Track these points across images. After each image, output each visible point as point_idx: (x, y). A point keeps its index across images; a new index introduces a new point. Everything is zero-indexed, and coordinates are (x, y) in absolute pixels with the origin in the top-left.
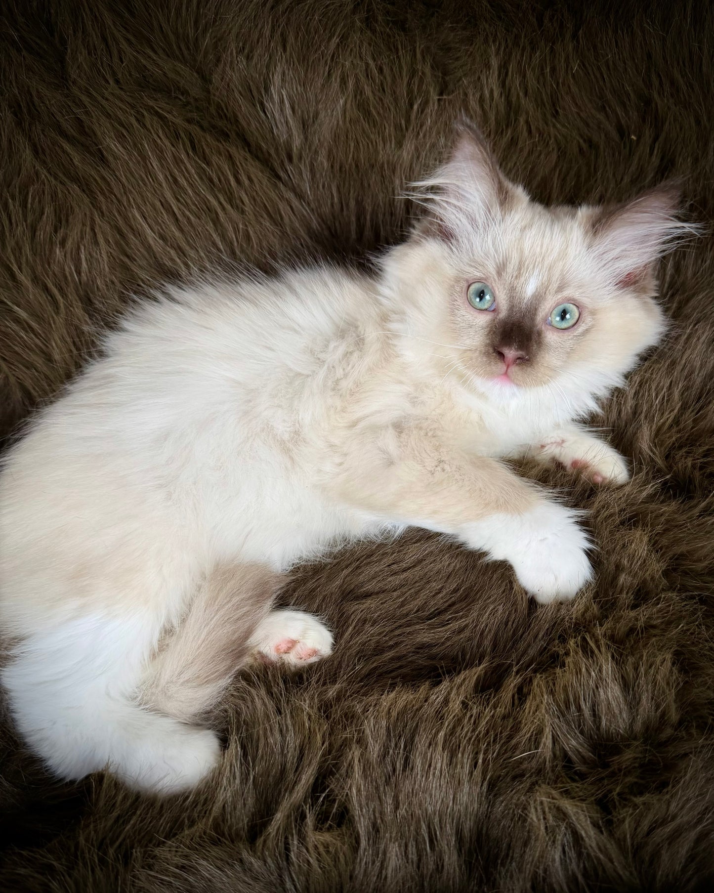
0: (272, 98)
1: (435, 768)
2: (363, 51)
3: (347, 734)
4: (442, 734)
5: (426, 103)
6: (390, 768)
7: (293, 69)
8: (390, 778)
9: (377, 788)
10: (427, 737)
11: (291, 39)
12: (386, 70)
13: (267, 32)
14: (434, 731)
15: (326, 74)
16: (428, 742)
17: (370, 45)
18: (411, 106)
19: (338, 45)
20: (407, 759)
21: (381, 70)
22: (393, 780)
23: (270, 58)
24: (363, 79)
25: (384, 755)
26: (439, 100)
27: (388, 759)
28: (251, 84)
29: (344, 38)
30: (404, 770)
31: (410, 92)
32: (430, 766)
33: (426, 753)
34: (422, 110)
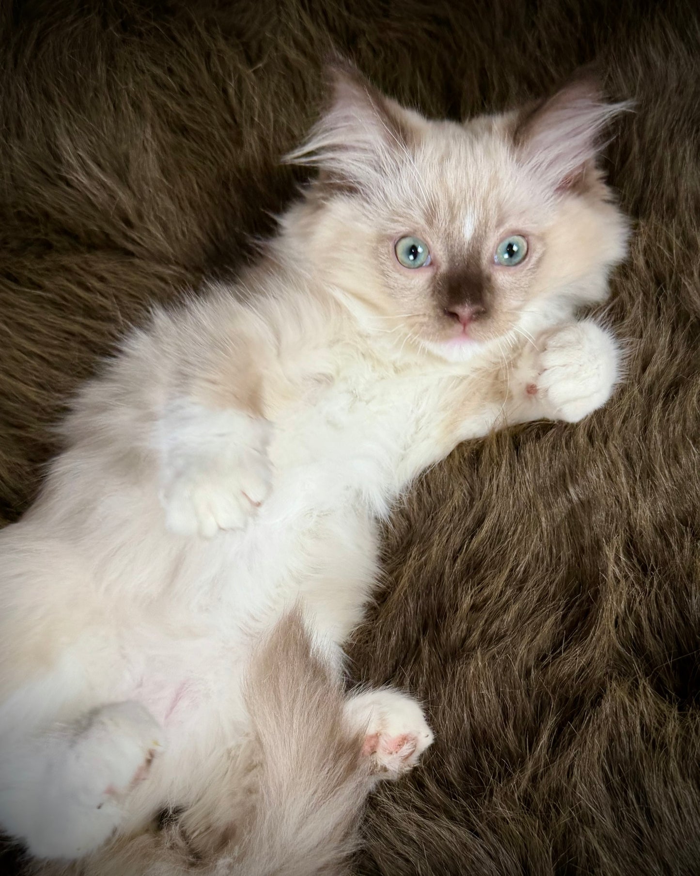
0: (70, 165)
1: (686, 805)
2: (140, 61)
3: (564, 819)
4: (673, 765)
5: (240, 81)
6: (635, 832)
7: (75, 121)
8: (641, 843)
9: (634, 862)
10: (658, 776)
11: (54, 91)
12: (177, 69)
13: (25, 96)
14: (662, 765)
15: (112, 107)
16: (661, 781)
17: (144, 51)
18: (225, 91)
19: (108, 71)
20: (648, 813)
21: (170, 71)
22: (645, 843)
23: (43, 122)
24: (156, 92)
25: (619, 821)
26: (255, 72)
27: (627, 823)
28: (39, 163)
29: (111, 59)
30: (652, 825)
31: (215, 77)
32: (679, 807)
33: (666, 794)
34: (240, 90)
